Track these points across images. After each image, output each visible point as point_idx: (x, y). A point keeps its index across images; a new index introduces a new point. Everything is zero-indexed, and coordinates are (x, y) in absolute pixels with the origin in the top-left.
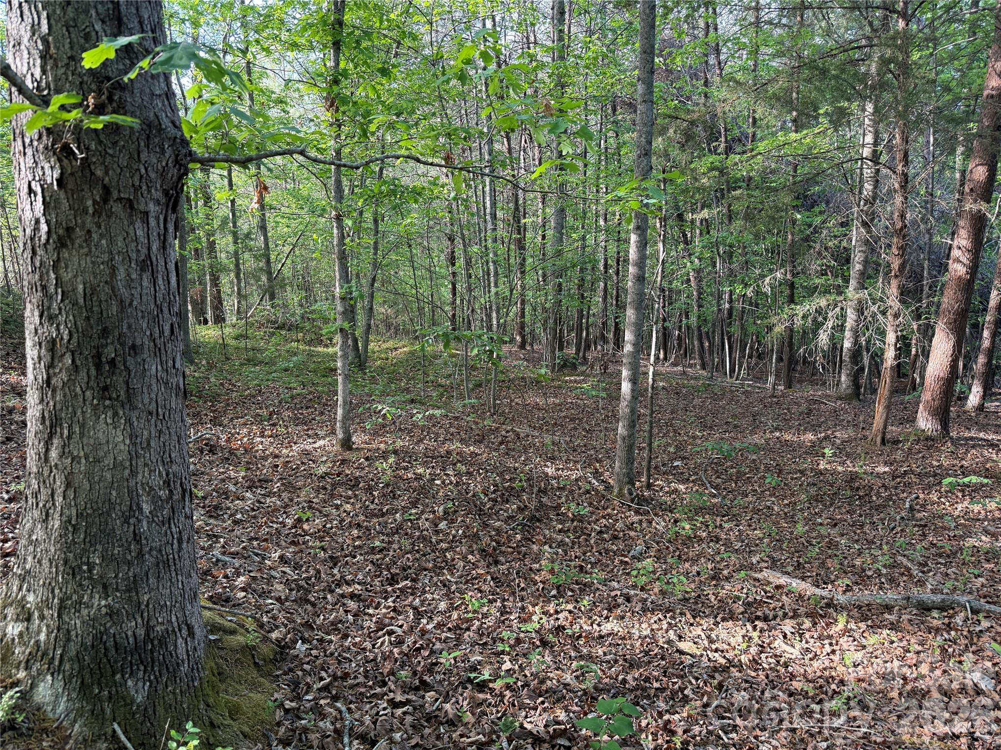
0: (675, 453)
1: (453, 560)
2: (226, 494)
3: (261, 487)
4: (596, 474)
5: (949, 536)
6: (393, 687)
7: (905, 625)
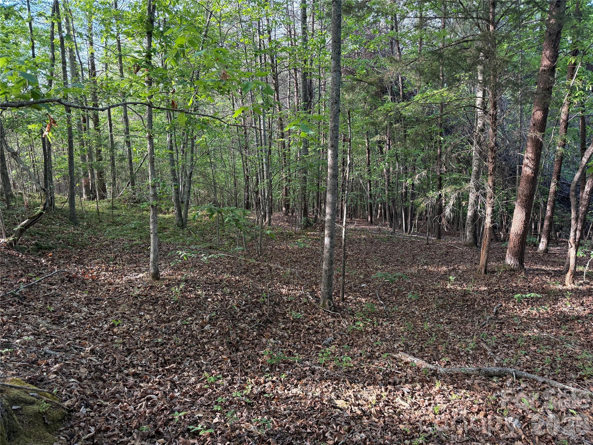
0: (364, 279)
1: (209, 349)
2: (70, 309)
3: (95, 304)
4: (313, 293)
5: (515, 329)
6: (135, 437)
7: (476, 386)
